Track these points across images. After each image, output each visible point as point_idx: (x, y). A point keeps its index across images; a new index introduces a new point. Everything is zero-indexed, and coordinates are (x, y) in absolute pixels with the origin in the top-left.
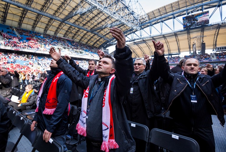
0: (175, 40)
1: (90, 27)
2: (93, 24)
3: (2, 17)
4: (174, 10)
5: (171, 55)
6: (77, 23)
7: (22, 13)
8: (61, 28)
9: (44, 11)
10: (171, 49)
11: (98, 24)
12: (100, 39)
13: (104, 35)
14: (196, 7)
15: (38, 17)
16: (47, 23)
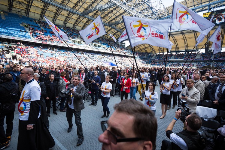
0: (194, 36)
1: (108, 20)
2: (111, 17)
3: (25, 10)
4: (195, 4)
5: (188, 51)
6: (95, 16)
7: (44, 6)
8: (79, 20)
9: (65, 4)
10: (188, 45)
11: (116, 17)
12: (116, 32)
13: (121, 28)
14: (220, 2)
15: (58, 10)
16: (66, 15)
